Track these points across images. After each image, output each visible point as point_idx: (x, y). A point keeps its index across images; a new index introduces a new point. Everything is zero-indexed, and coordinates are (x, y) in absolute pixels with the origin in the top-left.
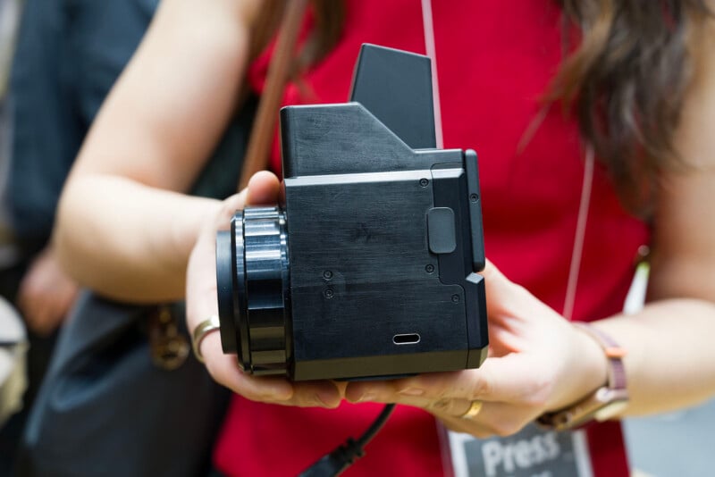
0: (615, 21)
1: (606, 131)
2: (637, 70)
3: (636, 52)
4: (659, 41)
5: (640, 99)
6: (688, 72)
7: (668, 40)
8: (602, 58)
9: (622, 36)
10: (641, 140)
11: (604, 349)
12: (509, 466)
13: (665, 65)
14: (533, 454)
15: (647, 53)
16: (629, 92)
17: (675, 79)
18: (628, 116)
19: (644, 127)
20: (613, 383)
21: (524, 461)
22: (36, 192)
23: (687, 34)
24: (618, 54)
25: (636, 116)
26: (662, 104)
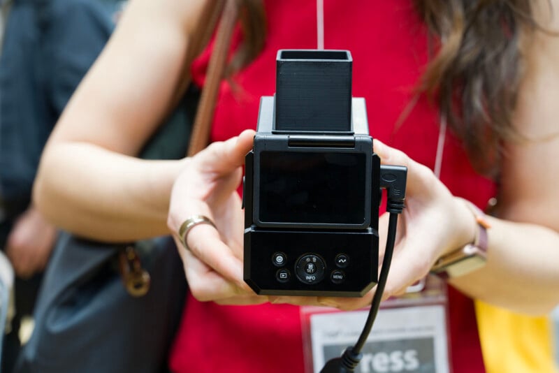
0: (465, 36)
1: (461, 114)
3: (482, 56)
4: (499, 47)
5: (486, 89)
6: (522, 69)
7: (506, 45)
8: (456, 61)
9: (471, 44)
10: (487, 118)
13: (504, 63)
15: (490, 57)
16: (478, 85)
17: (512, 75)
18: (477, 103)
19: (489, 109)
22: (19, 167)
23: (520, 42)
24: (468, 58)
25: (482, 102)
26: (502, 92)
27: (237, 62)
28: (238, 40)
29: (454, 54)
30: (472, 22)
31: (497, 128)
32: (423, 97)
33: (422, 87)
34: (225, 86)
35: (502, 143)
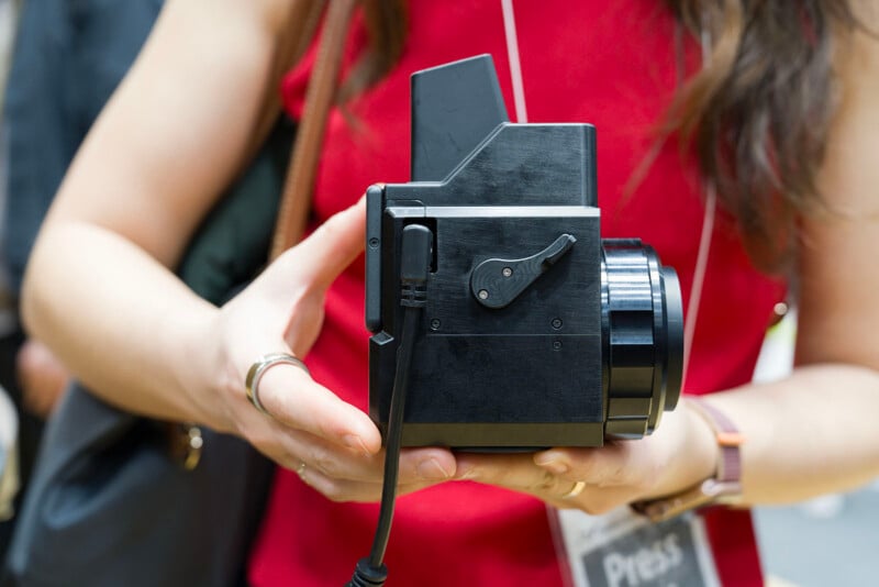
0: (743, 37)
1: (733, 173)
2: (771, 96)
3: (770, 76)
4: (798, 62)
5: (776, 132)
6: (835, 97)
7: (809, 56)
8: (728, 83)
10: (778, 184)
11: (716, 434)
12: (633, 581)
13: (806, 90)
14: (655, 564)
15: (782, 77)
16: (761, 123)
17: (820, 107)
18: (760, 153)
19: (783, 170)
20: (722, 474)
21: (647, 574)
23: (831, 50)
24: (749, 76)
25: (769, 155)
26: (803, 138)
27: (356, 80)
28: (358, 42)
29: (724, 72)
30: (755, 16)
31: (793, 197)
32: (671, 142)
33: (670, 126)
34: (337, 119)
35: (800, 222)
